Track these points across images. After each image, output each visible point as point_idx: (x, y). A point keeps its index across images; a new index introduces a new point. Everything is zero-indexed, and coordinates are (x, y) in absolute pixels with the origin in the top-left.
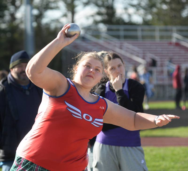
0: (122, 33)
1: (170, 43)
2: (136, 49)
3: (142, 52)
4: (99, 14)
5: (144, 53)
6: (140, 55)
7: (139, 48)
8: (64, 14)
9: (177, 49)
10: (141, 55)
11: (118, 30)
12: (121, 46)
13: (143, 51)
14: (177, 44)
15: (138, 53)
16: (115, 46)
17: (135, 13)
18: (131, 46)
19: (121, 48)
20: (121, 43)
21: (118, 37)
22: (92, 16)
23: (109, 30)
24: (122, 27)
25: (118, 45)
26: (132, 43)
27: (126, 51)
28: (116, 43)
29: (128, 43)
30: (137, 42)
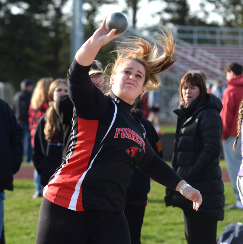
0: (195, 36)
2: (213, 57)
3: (219, 61)
4: (167, 11)
7: (217, 56)
8: (124, 10)
10: (219, 65)
11: (191, 32)
12: (194, 52)
13: (222, 59)
15: (216, 62)
16: (186, 53)
17: (214, 11)
18: (206, 53)
19: (193, 55)
20: (193, 49)
21: (190, 41)
22: (159, 13)
23: (179, 31)
24: (196, 29)
25: (190, 51)
26: (208, 49)
27: (200, 60)
28: (187, 48)
29: (203, 49)
30: (214, 48)
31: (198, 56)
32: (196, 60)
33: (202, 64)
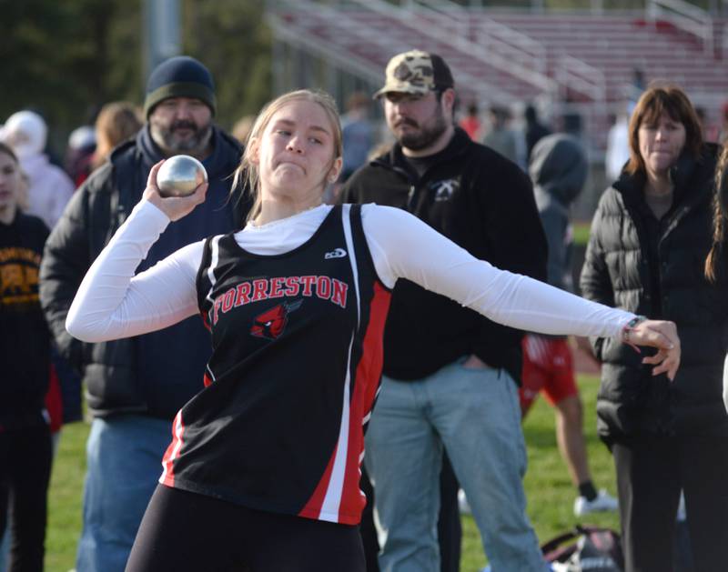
1: (641, 24)
2: (524, 41)
3: (542, 51)
5: (549, 56)
6: (537, 61)
9: (662, 43)
10: (540, 63)
12: (473, 30)
14: (664, 27)
16: (451, 30)
18: (506, 32)
19: (472, 38)
20: (473, 21)
25: (462, 27)
26: (511, 22)
27: (490, 48)
28: (456, 19)
29: (497, 21)
30: (526, 18)
31: (484, 39)
32: (479, 51)
33: (497, 61)
